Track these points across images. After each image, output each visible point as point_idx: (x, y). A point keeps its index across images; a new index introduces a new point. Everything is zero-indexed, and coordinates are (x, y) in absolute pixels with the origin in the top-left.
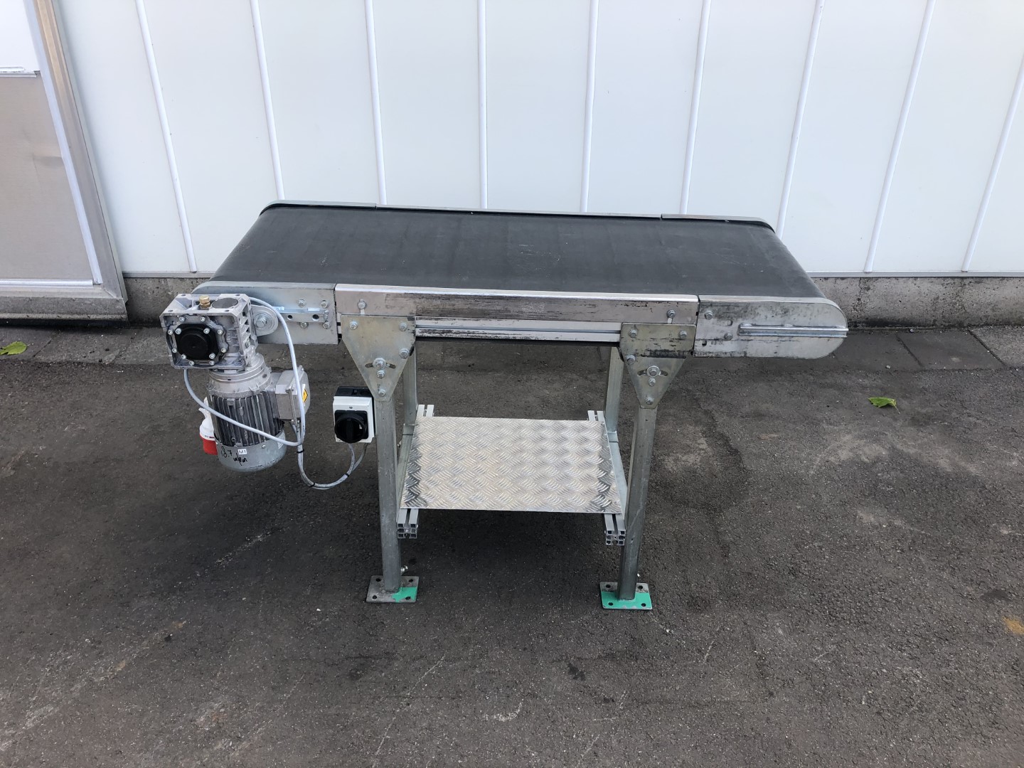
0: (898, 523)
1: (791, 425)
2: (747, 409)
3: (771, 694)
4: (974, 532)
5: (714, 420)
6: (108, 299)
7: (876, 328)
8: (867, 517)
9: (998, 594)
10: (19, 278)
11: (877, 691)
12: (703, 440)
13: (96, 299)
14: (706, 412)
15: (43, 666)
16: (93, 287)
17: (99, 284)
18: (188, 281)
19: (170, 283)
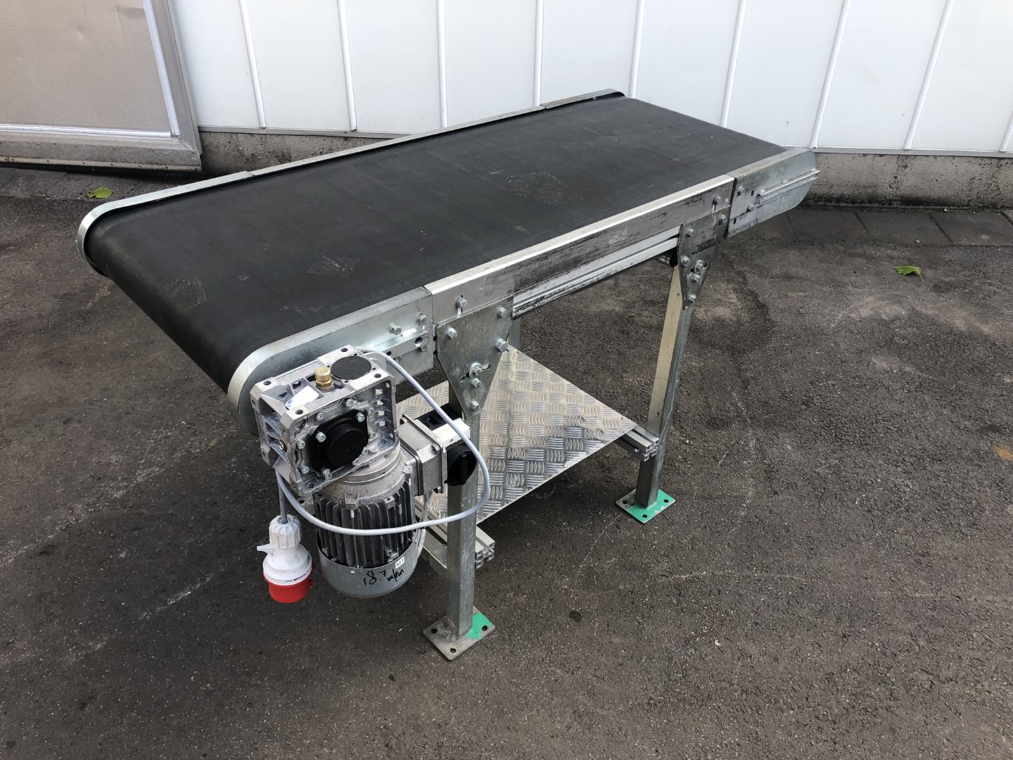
0: (907, 369)
1: (818, 287)
2: (777, 271)
3: (776, 493)
4: (979, 379)
5: (746, 279)
6: (183, 151)
7: (910, 207)
8: (881, 363)
9: (994, 428)
10: (104, 127)
11: (870, 495)
12: (733, 296)
13: (173, 151)
14: (739, 273)
15: (149, 439)
16: (170, 139)
17: (177, 136)
18: (257, 137)
19: (241, 137)
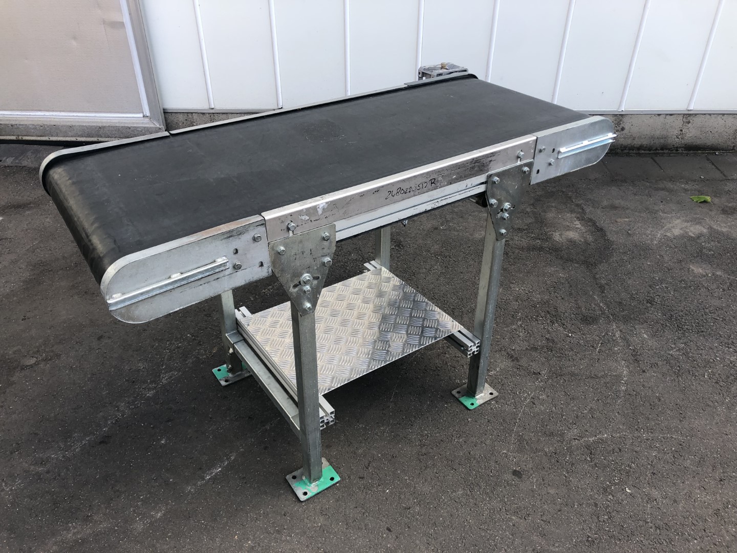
0: (719, 273)
1: (637, 214)
2: (605, 203)
3: (644, 371)
5: (584, 210)
6: (153, 127)
7: (692, 152)
8: (698, 269)
10: (92, 112)
11: (715, 370)
12: (577, 222)
13: (145, 127)
14: (577, 205)
16: (142, 119)
17: (147, 117)
18: (207, 115)
19: (195, 116)
